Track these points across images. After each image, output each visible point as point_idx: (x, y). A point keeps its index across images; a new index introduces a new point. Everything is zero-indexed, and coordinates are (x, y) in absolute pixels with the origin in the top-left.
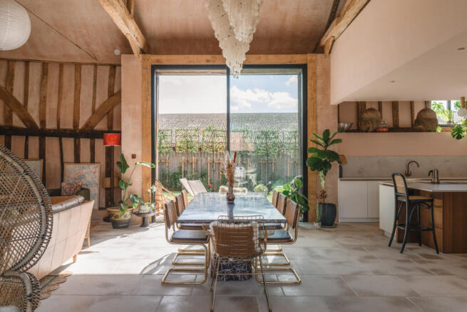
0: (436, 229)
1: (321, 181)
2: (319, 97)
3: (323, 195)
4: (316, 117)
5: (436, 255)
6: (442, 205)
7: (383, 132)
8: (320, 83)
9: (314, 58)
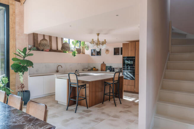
0: (87, 97)
1: (20, 78)
2: (17, 28)
3: (22, 86)
4: (15, 40)
5: (87, 109)
6: (89, 86)
7: (47, 51)
8: (17, 20)
9: (14, 3)
